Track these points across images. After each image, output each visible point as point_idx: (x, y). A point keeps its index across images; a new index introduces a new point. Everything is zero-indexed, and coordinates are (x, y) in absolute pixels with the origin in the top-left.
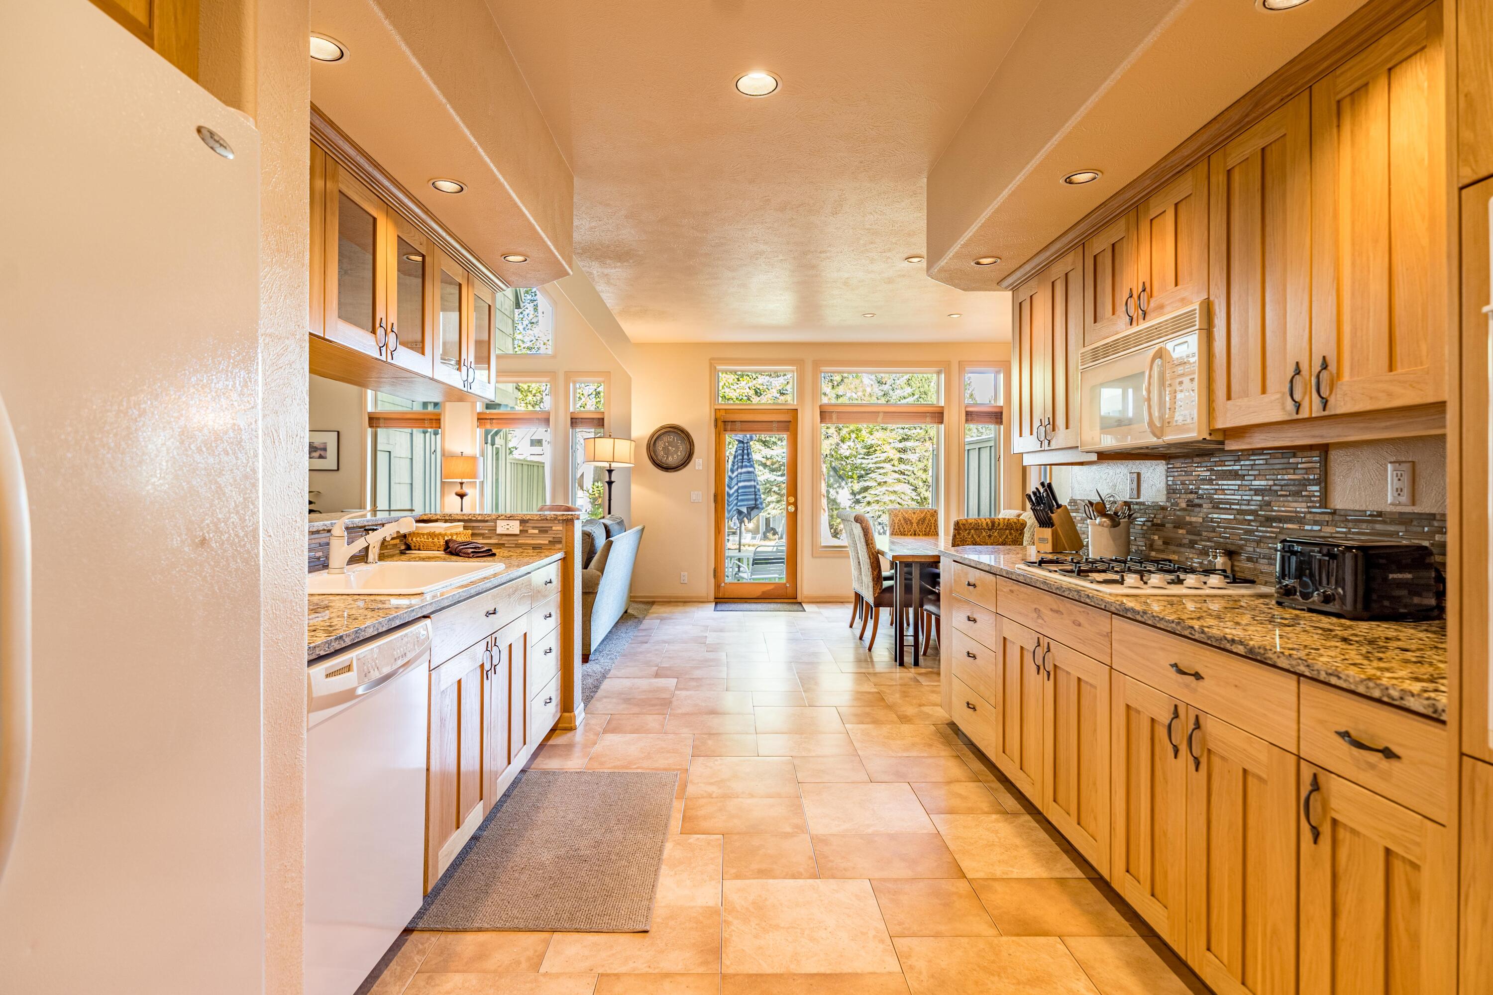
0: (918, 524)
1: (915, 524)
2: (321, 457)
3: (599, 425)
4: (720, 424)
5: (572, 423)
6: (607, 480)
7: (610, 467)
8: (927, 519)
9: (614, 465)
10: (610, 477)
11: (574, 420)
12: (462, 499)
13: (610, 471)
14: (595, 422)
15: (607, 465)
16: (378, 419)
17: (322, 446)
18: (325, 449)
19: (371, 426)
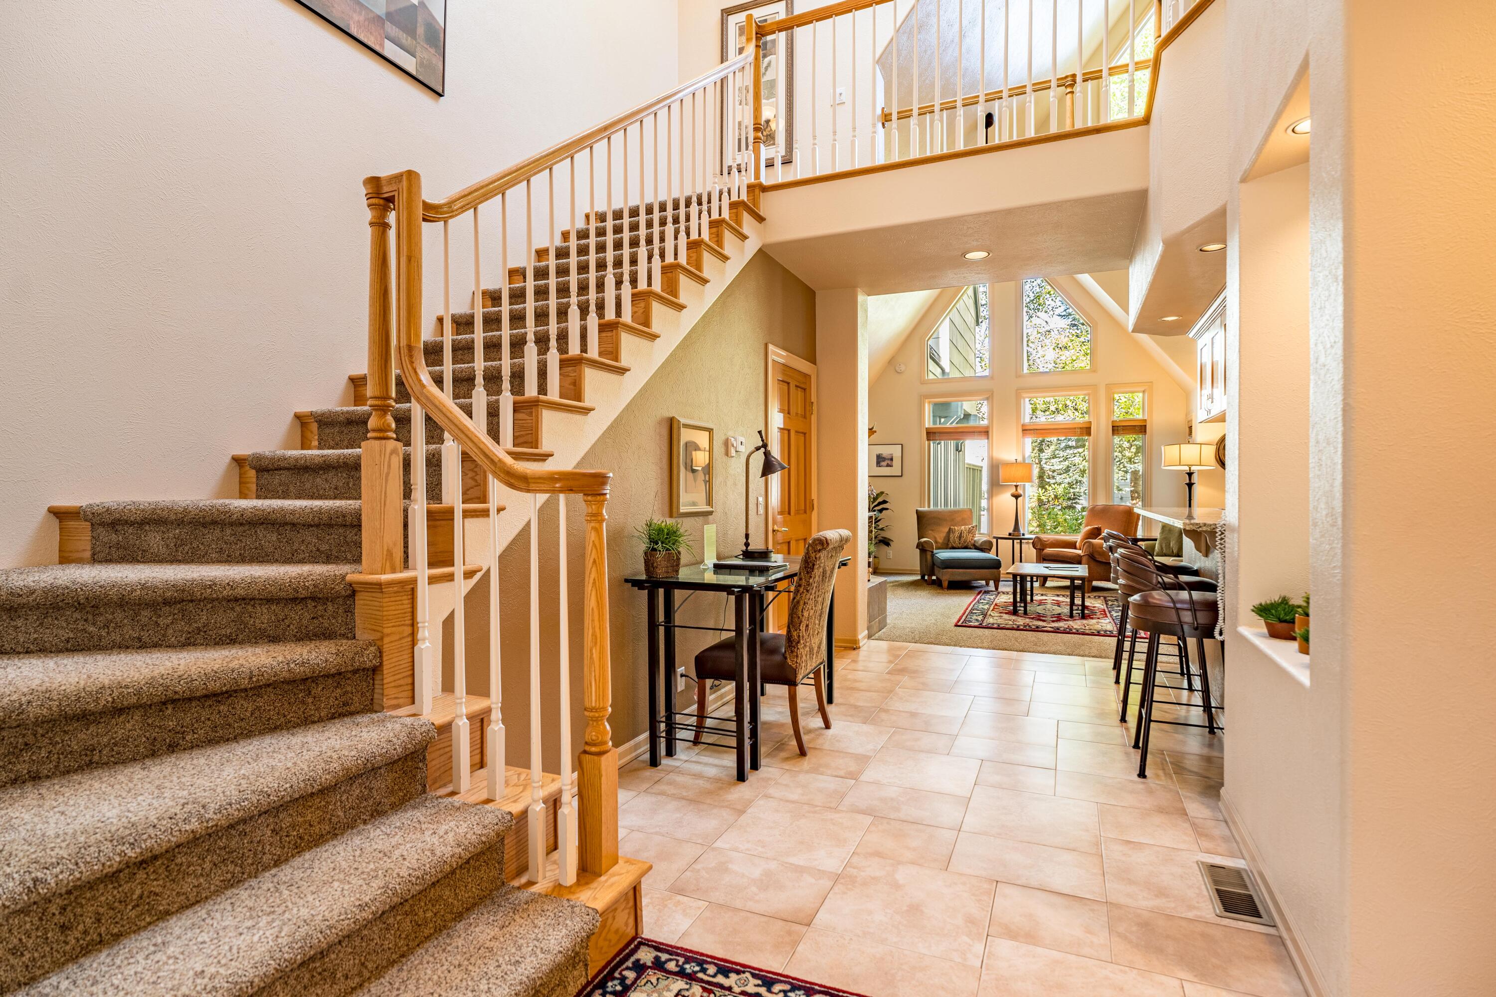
2: (888, 465)
3: (1143, 432)
5: (1113, 430)
6: (1188, 481)
7: (1190, 470)
9: (1193, 468)
10: (1190, 479)
11: (1116, 428)
12: (1016, 499)
13: (1190, 474)
14: (1138, 429)
15: (1187, 468)
16: (935, 433)
17: (889, 457)
18: (892, 459)
19: (928, 439)
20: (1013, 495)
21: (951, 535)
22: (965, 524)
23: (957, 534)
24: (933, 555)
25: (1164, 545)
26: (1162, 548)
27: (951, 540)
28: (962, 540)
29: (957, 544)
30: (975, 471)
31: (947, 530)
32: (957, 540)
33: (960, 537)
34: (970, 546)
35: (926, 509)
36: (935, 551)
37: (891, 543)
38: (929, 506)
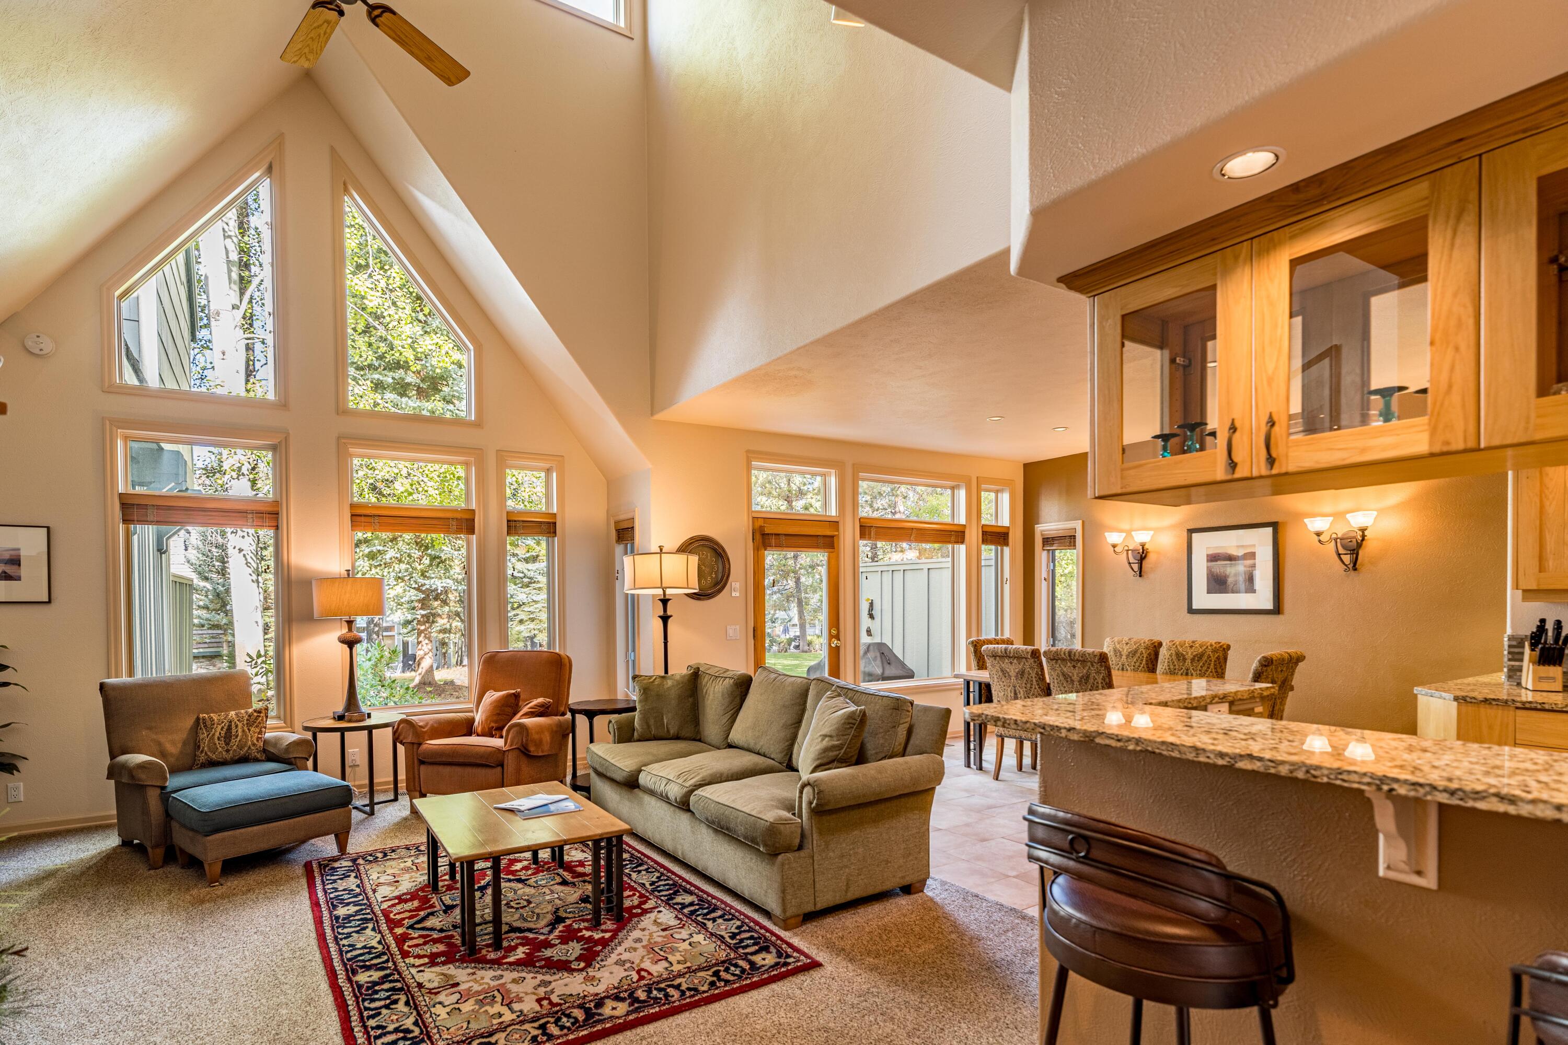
0: (1128, 656)
1: (1124, 657)
3: (549, 533)
4: (758, 536)
5: (509, 527)
6: (662, 613)
7: (664, 594)
8: (1139, 652)
9: (666, 592)
10: (665, 610)
11: (513, 524)
12: (351, 648)
13: (665, 602)
14: (544, 527)
16: (140, 507)
19: (126, 521)
20: (343, 641)
21: (203, 735)
22: (236, 706)
23: (218, 731)
24: (165, 795)
25: (652, 722)
26: (649, 726)
27: (205, 746)
28: (234, 743)
29: (221, 752)
30: (183, 586)
31: (189, 722)
32: (220, 745)
33: (228, 735)
34: (254, 753)
35: (124, 679)
36: (173, 782)
37: (20, 764)
38: (131, 673)
